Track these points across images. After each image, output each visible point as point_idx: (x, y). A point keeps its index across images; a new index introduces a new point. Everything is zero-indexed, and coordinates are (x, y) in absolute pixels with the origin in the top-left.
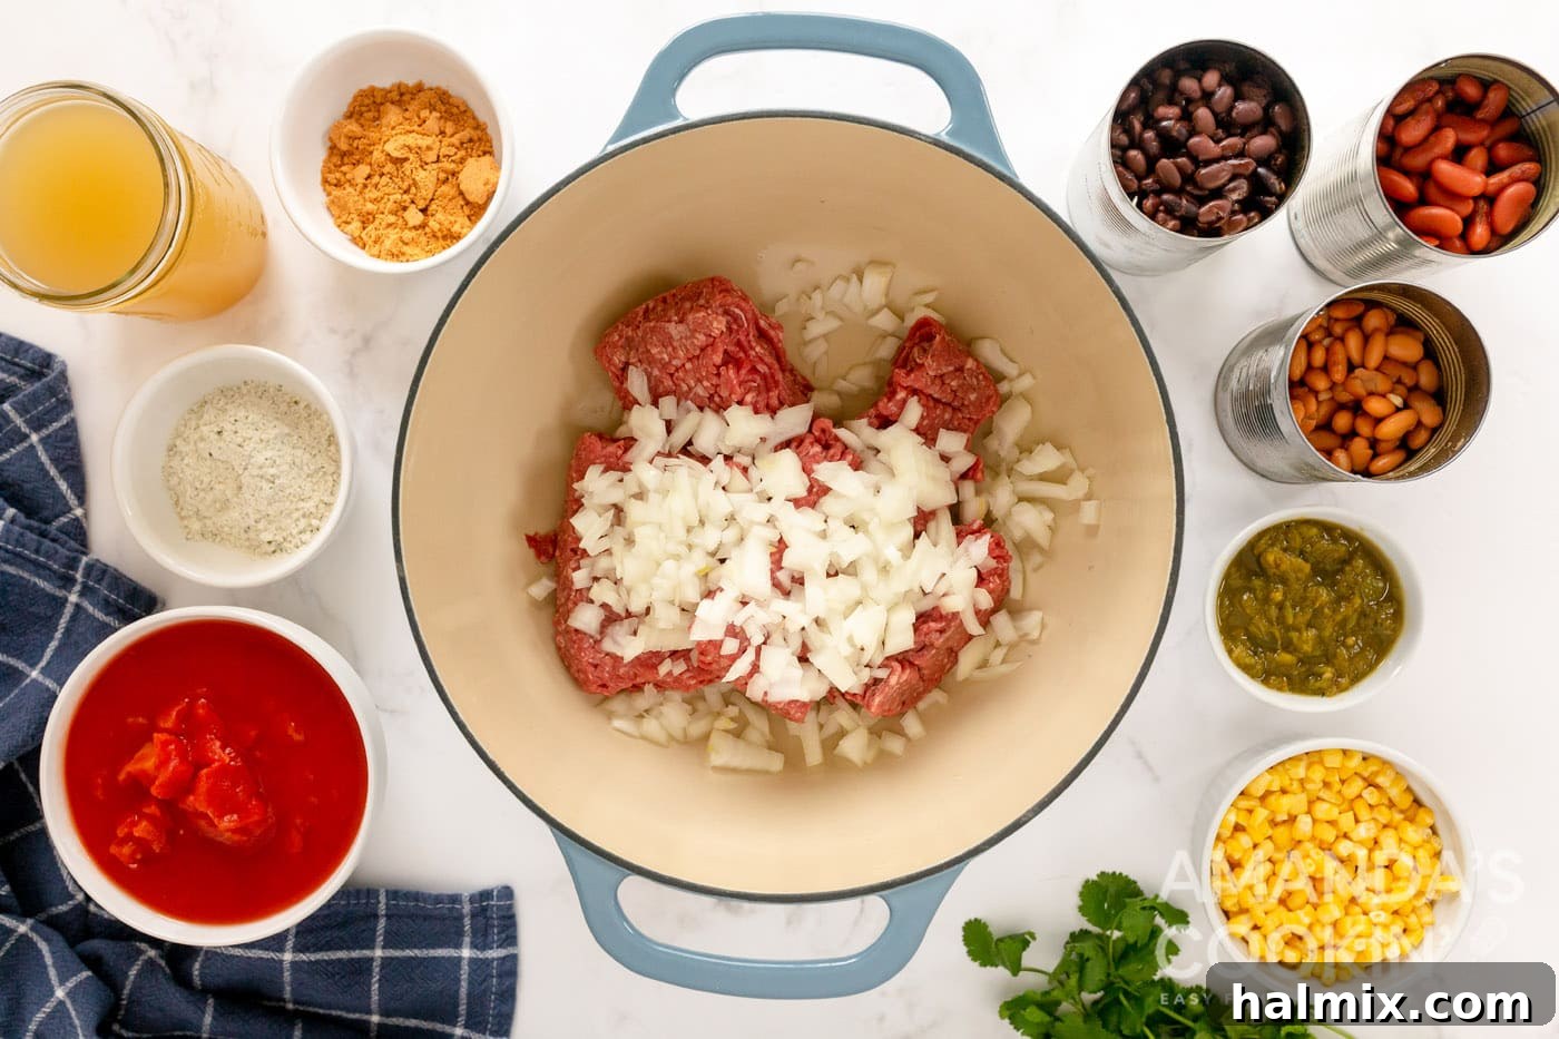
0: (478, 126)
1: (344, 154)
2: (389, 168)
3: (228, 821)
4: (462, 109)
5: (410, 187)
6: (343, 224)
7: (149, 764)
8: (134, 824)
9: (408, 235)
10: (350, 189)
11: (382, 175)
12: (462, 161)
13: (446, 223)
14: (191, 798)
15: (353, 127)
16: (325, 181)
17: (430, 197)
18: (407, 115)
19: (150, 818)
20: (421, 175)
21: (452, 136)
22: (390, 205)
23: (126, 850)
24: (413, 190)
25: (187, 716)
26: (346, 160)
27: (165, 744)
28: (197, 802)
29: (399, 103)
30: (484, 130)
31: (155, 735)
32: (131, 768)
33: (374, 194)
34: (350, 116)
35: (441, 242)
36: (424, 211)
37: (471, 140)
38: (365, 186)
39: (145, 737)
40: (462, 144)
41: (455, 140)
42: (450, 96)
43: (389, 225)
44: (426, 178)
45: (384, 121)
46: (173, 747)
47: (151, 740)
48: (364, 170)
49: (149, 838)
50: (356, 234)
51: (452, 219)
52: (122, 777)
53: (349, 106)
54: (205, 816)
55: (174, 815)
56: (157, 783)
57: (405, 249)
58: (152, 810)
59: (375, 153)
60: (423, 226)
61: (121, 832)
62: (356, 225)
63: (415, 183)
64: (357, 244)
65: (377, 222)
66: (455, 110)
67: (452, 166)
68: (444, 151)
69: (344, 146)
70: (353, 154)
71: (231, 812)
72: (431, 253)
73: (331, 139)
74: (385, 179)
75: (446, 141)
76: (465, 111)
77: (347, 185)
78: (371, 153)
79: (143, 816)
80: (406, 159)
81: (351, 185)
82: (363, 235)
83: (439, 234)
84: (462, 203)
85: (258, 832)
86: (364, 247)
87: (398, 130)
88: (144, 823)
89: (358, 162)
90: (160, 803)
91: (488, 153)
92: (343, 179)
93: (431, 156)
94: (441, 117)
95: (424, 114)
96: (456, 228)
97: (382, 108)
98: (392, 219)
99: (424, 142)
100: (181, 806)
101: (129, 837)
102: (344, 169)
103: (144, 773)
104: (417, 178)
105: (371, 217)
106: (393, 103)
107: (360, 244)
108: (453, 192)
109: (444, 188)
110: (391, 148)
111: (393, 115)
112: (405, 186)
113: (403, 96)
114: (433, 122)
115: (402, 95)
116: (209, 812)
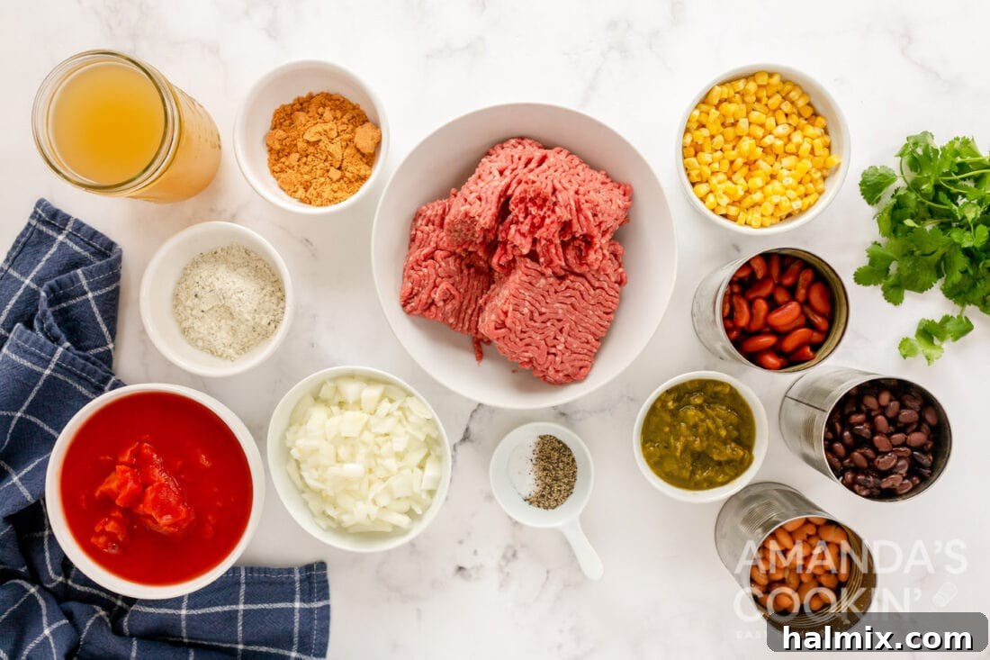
0: (355, 108)
1: (278, 152)
2: (311, 149)
3: (167, 519)
4: (342, 99)
5: (327, 157)
6: (292, 193)
7: (114, 485)
8: (106, 523)
9: (335, 186)
10: (290, 171)
11: (307, 156)
12: (353, 131)
13: (355, 171)
14: (141, 506)
15: (280, 133)
16: (273, 172)
17: (341, 158)
18: (310, 114)
19: (116, 519)
20: (331, 148)
21: (342, 117)
22: (319, 172)
23: (102, 540)
24: (330, 158)
25: (137, 453)
26: (281, 155)
27: (124, 472)
28: (146, 508)
29: (302, 109)
30: (358, 109)
31: (117, 467)
32: (103, 488)
33: (307, 169)
34: (274, 128)
35: (356, 184)
36: (339, 168)
37: (353, 117)
38: (299, 166)
39: (110, 468)
40: (349, 120)
41: (345, 120)
42: (331, 95)
43: (322, 184)
44: (336, 148)
45: (297, 123)
46: (129, 474)
47: (115, 470)
48: (295, 156)
49: (116, 531)
50: (303, 197)
51: (358, 168)
52: (97, 494)
53: (272, 122)
54: (150, 517)
55: (131, 517)
56: (120, 497)
57: (336, 195)
58: (117, 514)
59: (299, 144)
60: (342, 178)
61: (98, 528)
62: (301, 192)
63: (331, 154)
64: (305, 203)
65: (314, 185)
66: (338, 103)
67: (348, 136)
68: (341, 128)
69: (278, 147)
70: (284, 150)
71: (167, 513)
72: (353, 192)
73: (268, 145)
74: (310, 158)
75: (339, 123)
76: (344, 101)
77: (288, 170)
78: (295, 145)
79: (111, 518)
80: (319, 141)
81: (290, 168)
82: (308, 195)
83: (353, 180)
84: (360, 156)
85: (184, 526)
86: (310, 203)
87: (309, 124)
88: (112, 523)
89: (289, 153)
90: (121, 509)
91: (365, 121)
92: (284, 167)
93: (334, 134)
94: (331, 109)
95: (321, 110)
96: (362, 173)
97: (292, 116)
98: (322, 180)
99: (326, 127)
100: (135, 511)
101: (103, 532)
102: (283, 160)
103: (111, 491)
104: (331, 150)
105: (309, 184)
106: (298, 111)
107: (308, 201)
108: (353, 151)
109: (348, 151)
110: (308, 137)
111: (301, 117)
112: (324, 157)
113: (303, 104)
114: (328, 114)
115: (301, 104)
116: (153, 514)
